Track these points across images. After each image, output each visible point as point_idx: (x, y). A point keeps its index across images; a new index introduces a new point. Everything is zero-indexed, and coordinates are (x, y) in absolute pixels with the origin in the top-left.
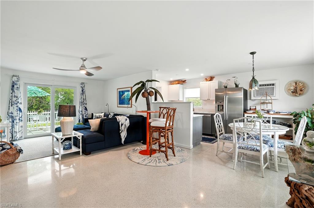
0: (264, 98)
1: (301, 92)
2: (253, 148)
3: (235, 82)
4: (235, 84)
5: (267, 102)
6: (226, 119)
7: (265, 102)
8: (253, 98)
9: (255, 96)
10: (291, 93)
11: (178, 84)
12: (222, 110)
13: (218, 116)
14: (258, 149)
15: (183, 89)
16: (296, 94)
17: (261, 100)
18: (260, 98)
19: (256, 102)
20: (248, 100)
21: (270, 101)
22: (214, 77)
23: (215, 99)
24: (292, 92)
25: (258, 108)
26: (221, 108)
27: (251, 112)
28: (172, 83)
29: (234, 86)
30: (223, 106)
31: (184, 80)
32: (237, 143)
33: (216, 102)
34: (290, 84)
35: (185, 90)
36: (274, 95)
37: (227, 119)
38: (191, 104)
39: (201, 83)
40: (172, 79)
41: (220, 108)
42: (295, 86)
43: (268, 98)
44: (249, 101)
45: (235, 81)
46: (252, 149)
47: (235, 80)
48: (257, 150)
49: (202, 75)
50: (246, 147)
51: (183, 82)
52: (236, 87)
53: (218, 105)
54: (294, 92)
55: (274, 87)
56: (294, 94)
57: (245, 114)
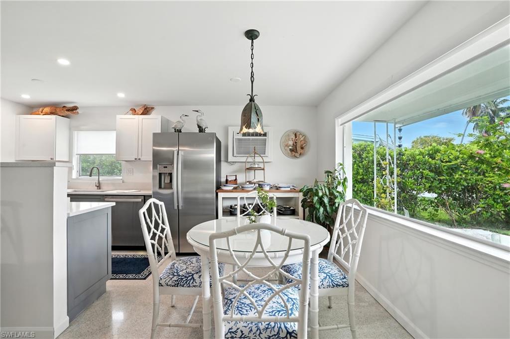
0: (250, 160)
1: (302, 151)
2: (276, 329)
3: (197, 120)
4: (199, 127)
5: (256, 166)
6: (178, 206)
7: (253, 166)
8: (231, 158)
9: (235, 155)
10: (289, 152)
11: (52, 113)
12: (170, 185)
13: (156, 206)
14: (290, 330)
15: (71, 129)
16: (296, 154)
17: (247, 164)
18: (244, 159)
19: (236, 167)
20: (222, 162)
21: (261, 166)
22: (153, 108)
23: (152, 160)
24: (290, 150)
25: (241, 179)
26: (167, 181)
27: (230, 188)
28: (34, 110)
29: (197, 130)
30: (171, 175)
31: (71, 105)
32: (224, 320)
33: (155, 167)
34: (286, 136)
35: (75, 133)
36: (266, 154)
37: (180, 208)
38: (56, 169)
39: (118, 117)
40: (26, 97)
41: (164, 180)
42: (295, 140)
43: (258, 159)
44: (223, 165)
45: (199, 121)
46: (273, 333)
47: (199, 118)
48: (288, 332)
49: (121, 95)
50: (254, 329)
51: (68, 110)
52: (200, 132)
53: (160, 174)
54: (293, 151)
55: (266, 139)
56: (294, 153)
57: (219, 193)
